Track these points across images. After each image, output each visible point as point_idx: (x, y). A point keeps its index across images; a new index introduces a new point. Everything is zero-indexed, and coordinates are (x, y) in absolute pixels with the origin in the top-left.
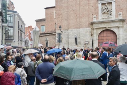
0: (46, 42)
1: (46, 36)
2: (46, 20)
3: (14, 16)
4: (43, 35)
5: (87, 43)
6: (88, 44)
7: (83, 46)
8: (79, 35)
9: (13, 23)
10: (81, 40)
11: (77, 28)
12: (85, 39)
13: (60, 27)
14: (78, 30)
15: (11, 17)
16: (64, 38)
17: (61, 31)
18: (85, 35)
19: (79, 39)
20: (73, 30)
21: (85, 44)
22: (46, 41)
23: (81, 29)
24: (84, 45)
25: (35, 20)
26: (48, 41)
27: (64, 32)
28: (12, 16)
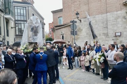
0: (62, 36)
1: (61, 28)
2: (63, 10)
3: (27, 8)
4: (58, 28)
5: (119, 34)
6: (120, 36)
7: (113, 40)
8: (105, 23)
9: (26, 16)
10: (109, 31)
11: (102, 13)
12: (115, 28)
13: (77, 14)
14: (104, 15)
15: (23, 9)
16: (84, 30)
17: (80, 19)
18: (115, 23)
19: (106, 29)
20: (97, 16)
21: (116, 36)
22: (62, 34)
23: (108, 14)
24: (114, 38)
25: (51, 12)
26: (63, 34)
27: (84, 21)
28: (25, 8)
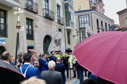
3: (90, 15)
9: (89, 23)
15: (86, 17)
25: (117, 13)
